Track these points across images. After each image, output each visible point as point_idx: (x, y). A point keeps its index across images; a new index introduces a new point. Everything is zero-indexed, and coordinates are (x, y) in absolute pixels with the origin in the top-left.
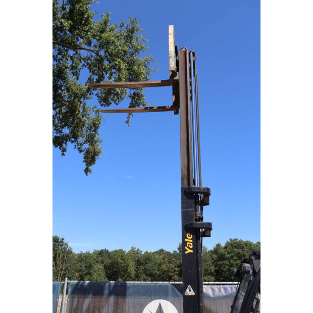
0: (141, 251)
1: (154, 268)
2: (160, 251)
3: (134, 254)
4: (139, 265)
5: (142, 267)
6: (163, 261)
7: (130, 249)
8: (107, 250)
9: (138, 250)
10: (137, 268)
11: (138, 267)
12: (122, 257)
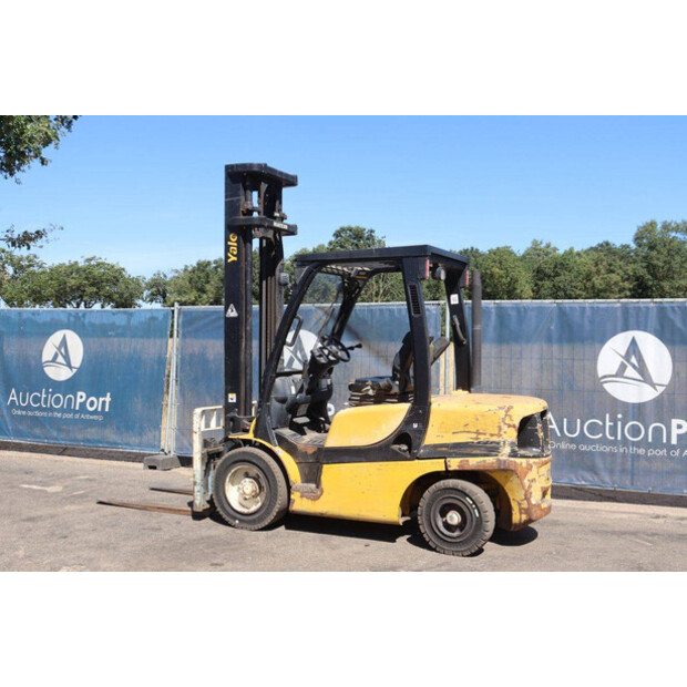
0: (555, 249)
1: (573, 284)
2: (601, 245)
3: (539, 255)
4: (541, 280)
5: (547, 283)
6: (594, 269)
7: (529, 245)
8: (477, 250)
9: (548, 246)
10: (536, 285)
11: (539, 283)
12: (500, 263)
